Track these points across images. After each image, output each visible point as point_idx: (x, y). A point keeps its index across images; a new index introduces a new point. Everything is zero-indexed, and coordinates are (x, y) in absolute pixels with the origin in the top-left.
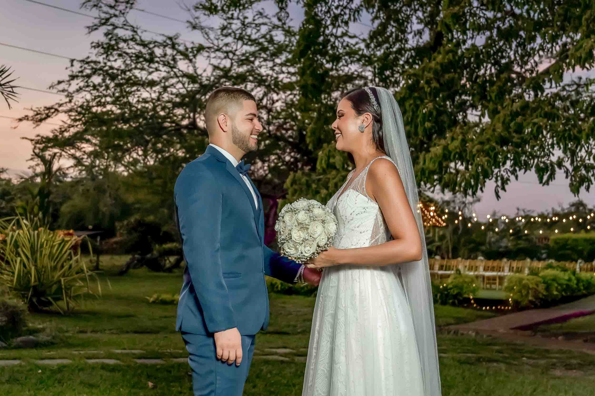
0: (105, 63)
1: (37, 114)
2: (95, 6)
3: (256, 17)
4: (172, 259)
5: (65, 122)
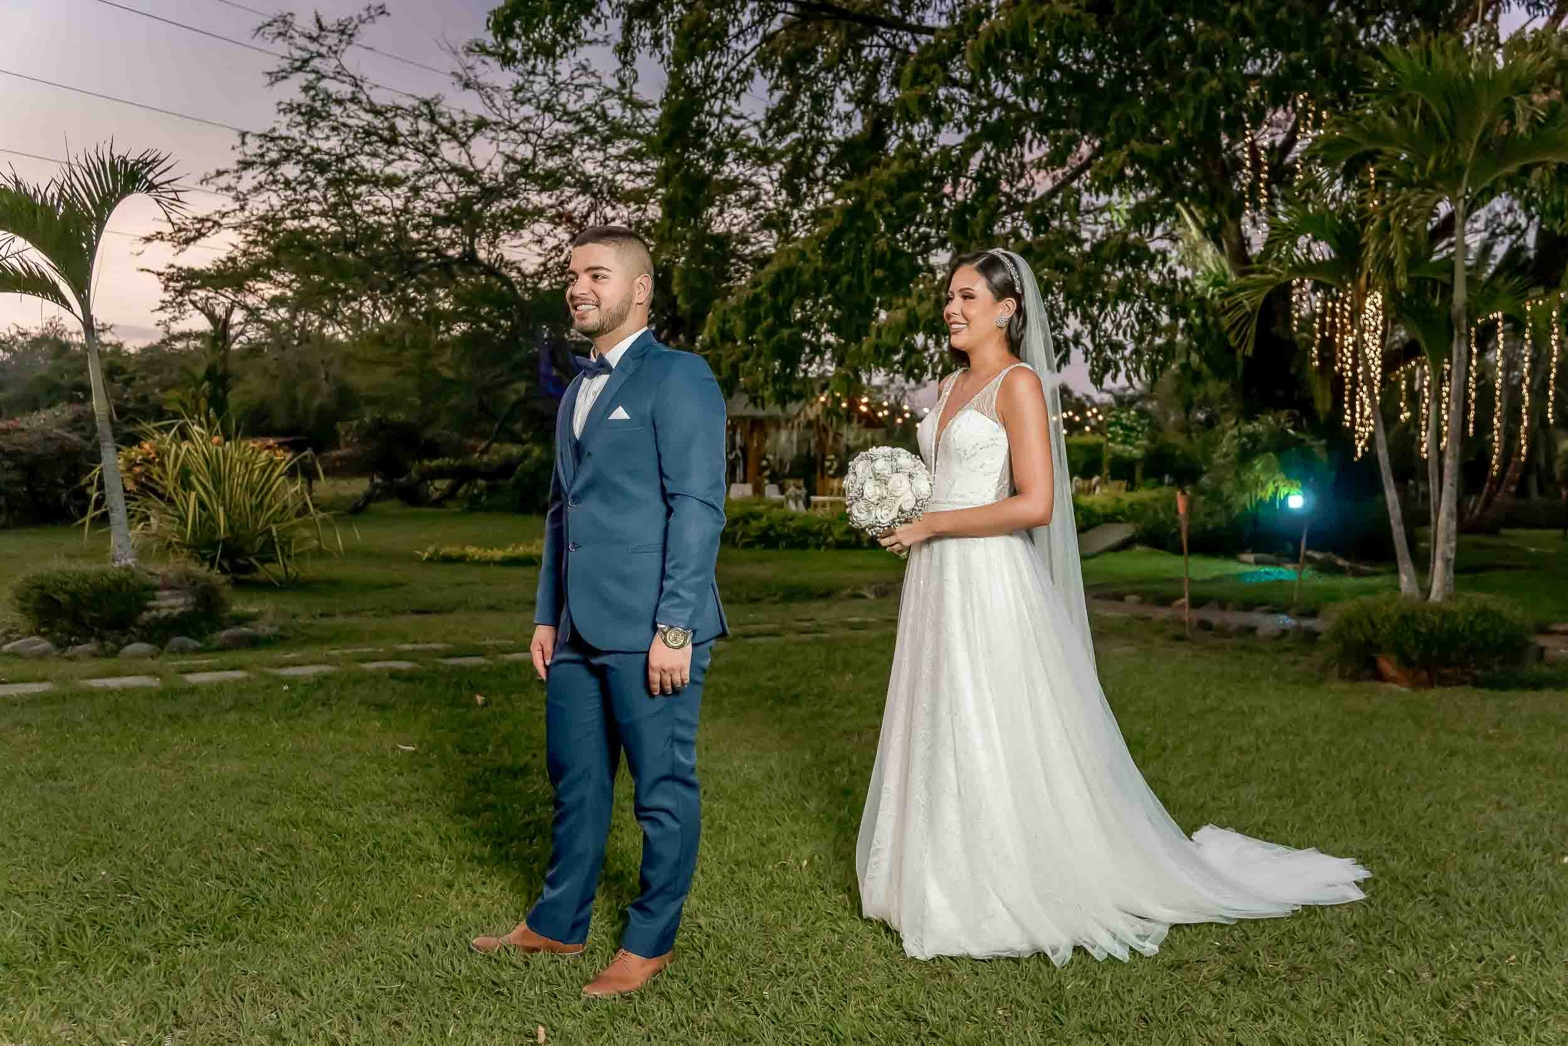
0: (304, 141)
1: (180, 230)
2: (280, 34)
3: (576, 74)
4: (442, 484)
5: (236, 247)
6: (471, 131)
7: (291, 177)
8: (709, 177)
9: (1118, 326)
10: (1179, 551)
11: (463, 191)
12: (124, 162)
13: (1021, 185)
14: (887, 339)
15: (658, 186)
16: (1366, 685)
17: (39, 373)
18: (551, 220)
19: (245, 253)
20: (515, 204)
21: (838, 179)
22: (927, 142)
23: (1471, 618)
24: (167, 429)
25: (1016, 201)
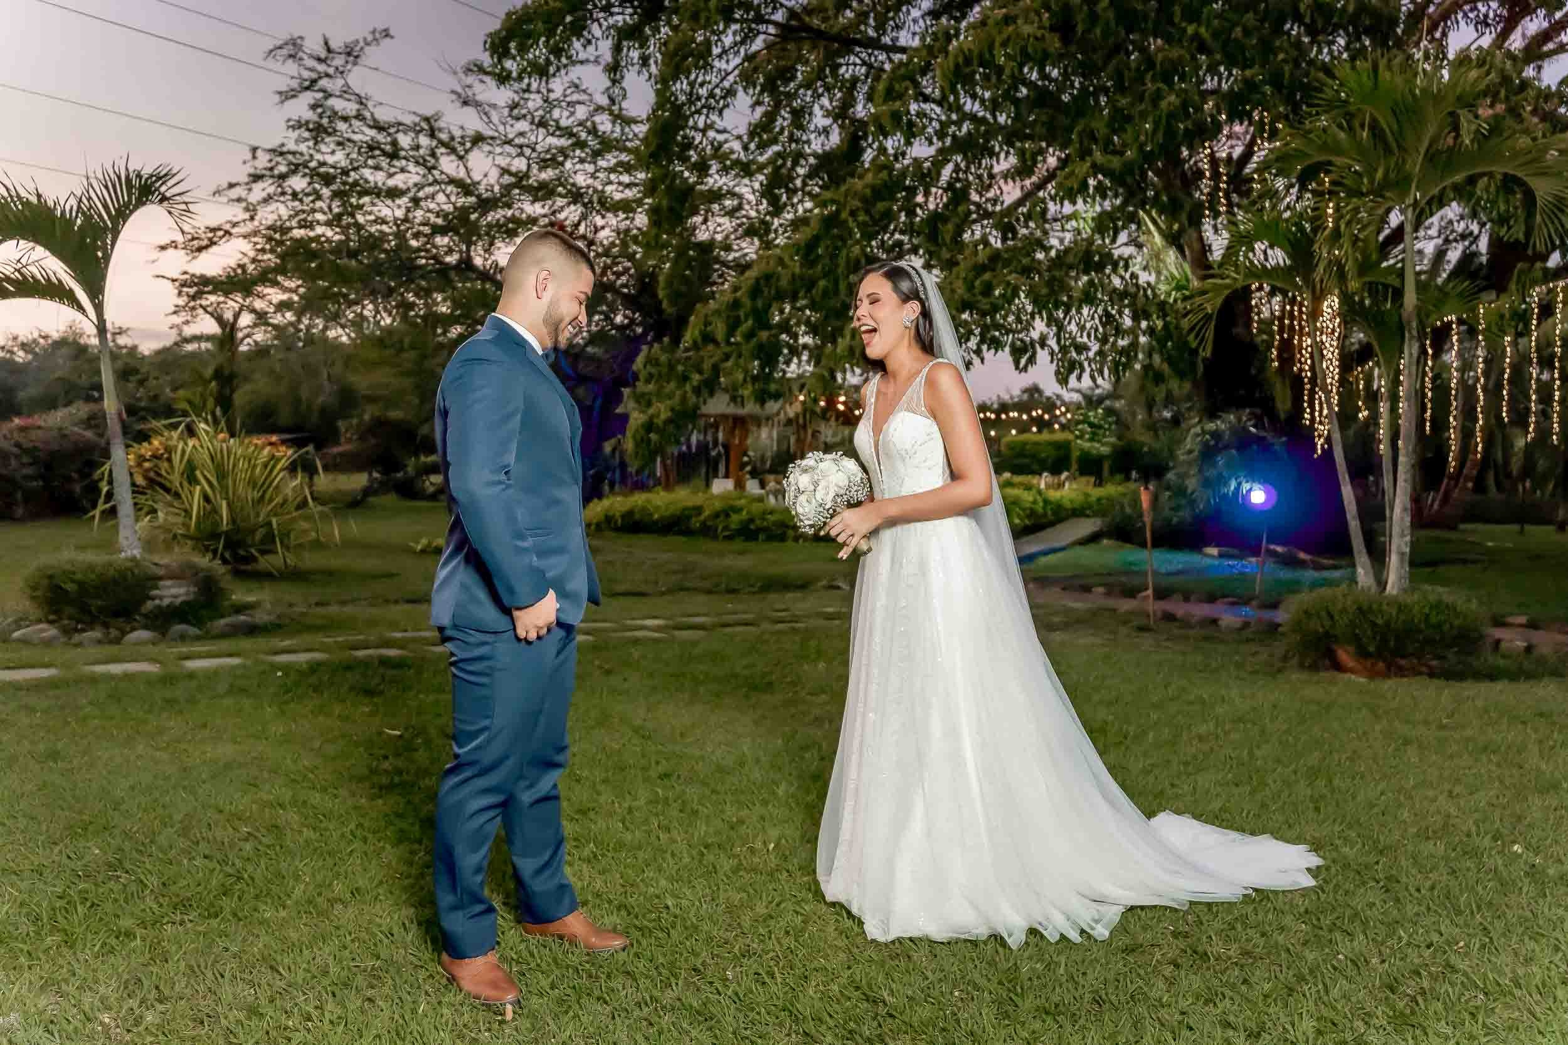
0: (311, 156)
1: (193, 239)
2: (291, 56)
3: (569, 91)
5: (245, 254)
6: (468, 145)
7: (298, 189)
8: (691, 188)
9: (1082, 328)
10: (1143, 545)
11: (461, 201)
12: (139, 176)
13: (990, 195)
15: (645, 196)
16: (1325, 675)
17: (58, 374)
19: (254, 261)
20: (509, 213)
21: (817, 189)
22: (900, 154)
23: (1427, 610)
24: (175, 426)
25: (985, 210)
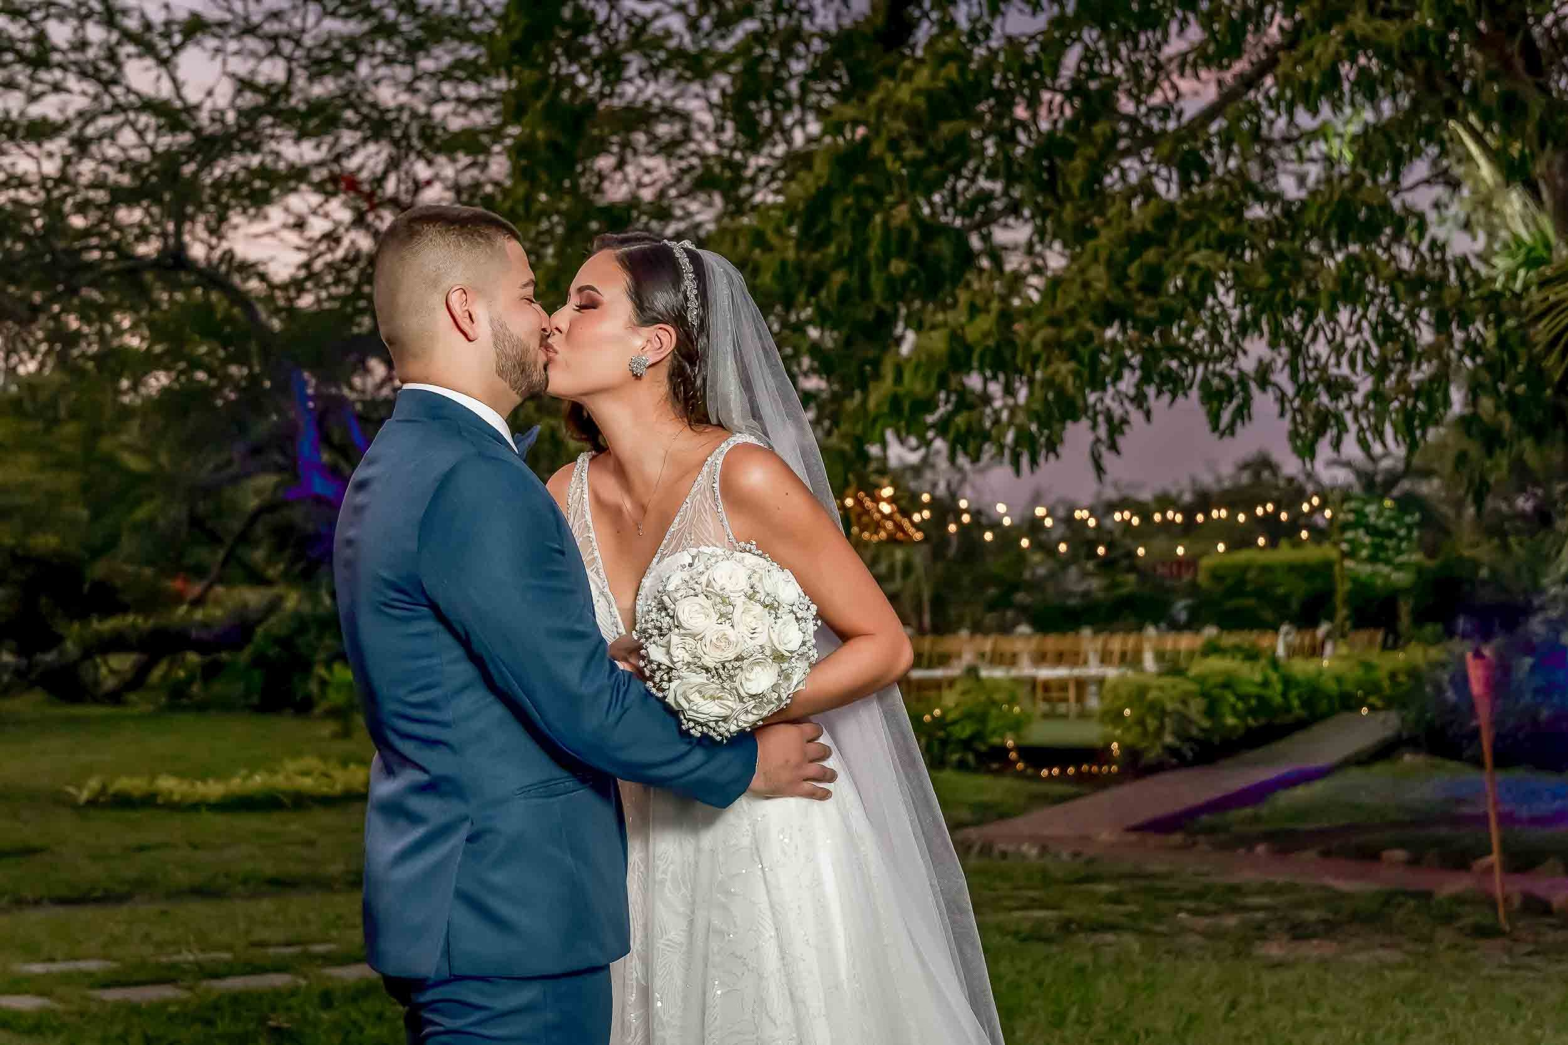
4: (122, 662)
6: (177, 39)
8: (591, 105)
9: (1338, 349)
11: (165, 141)
13: (1156, 99)
14: (914, 385)
15: (506, 122)
18: (319, 187)
20: (255, 161)
21: (828, 101)
22: (981, 31)
25: (1148, 130)
